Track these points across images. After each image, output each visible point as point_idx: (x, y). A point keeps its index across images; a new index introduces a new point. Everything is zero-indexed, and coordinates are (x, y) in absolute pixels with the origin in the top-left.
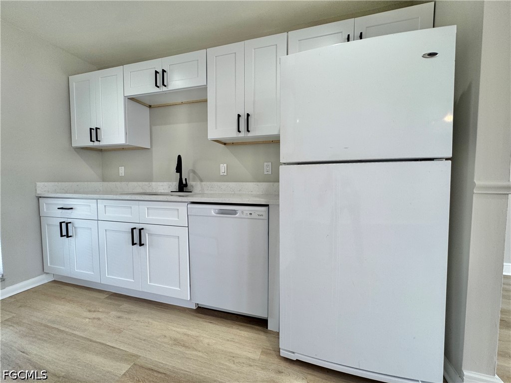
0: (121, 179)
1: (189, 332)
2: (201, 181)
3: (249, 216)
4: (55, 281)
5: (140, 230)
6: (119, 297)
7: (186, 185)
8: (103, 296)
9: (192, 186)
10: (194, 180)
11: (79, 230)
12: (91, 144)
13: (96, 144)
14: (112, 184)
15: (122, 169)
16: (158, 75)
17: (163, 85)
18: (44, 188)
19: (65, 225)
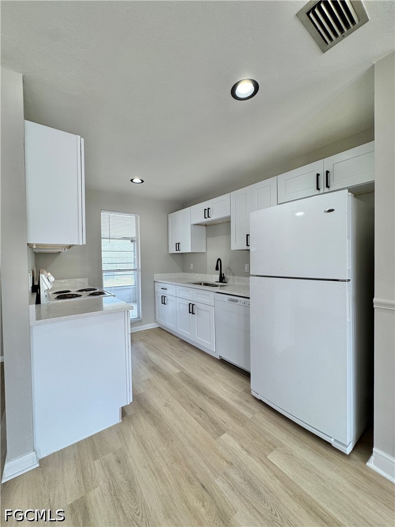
0: (191, 271)
1: (211, 368)
2: (234, 276)
3: (244, 304)
4: (159, 328)
5: (193, 305)
6: (184, 342)
7: (224, 278)
8: (177, 340)
9: (228, 278)
10: (229, 275)
11: (169, 301)
12: (176, 252)
13: (179, 252)
14: (187, 274)
15: (192, 265)
16: (206, 211)
17: (208, 217)
18: (157, 276)
19: (163, 297)
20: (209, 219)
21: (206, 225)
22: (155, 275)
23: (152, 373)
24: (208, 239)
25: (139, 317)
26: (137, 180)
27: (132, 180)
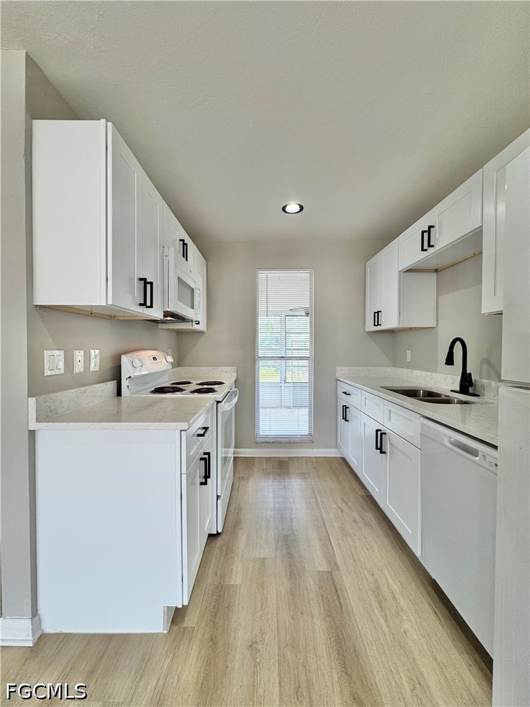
0: (407, 366)
4: (344, 458)
5: (383, 433)
7: (471, 384)
8: (361, 493)
10: (489, 376)
11: (351, 417)
12: (375, 328)
13: (379, 328)
14: (400, 370)
15: (409, 353)
16: (426, 235)
17: (430, 246)
18: (341, 371)
19: (345, 408)
20: (431, 250)
21: (436, 271)
22: (338, 368)
23: (277, 549)
24: (443, 298)
25: (310, 434)
26: (293, 207)
27: (284, 209)
